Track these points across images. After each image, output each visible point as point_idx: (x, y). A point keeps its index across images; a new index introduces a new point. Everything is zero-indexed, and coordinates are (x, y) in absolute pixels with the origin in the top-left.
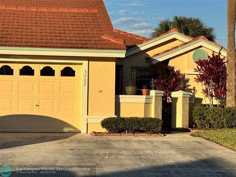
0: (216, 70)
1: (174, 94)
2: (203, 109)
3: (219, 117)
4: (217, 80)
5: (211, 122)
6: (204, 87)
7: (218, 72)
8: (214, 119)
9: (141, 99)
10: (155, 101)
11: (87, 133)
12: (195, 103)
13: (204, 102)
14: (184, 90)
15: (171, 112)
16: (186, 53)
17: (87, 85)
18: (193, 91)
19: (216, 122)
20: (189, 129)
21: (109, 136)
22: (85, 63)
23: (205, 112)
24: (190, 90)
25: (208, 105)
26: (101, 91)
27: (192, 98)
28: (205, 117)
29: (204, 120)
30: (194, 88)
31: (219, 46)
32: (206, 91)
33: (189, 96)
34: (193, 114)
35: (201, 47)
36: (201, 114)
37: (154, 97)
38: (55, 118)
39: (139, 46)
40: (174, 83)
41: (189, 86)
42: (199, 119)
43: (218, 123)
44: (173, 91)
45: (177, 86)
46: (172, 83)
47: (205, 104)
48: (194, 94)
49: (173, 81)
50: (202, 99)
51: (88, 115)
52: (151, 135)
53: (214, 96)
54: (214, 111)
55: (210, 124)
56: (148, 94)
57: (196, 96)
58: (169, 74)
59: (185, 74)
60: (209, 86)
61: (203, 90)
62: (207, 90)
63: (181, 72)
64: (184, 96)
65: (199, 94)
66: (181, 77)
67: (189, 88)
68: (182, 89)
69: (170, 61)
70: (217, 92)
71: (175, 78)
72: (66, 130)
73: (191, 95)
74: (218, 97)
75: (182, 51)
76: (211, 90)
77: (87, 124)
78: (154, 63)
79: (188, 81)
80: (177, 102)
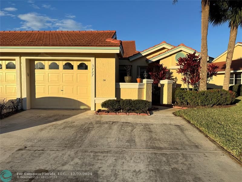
0: (193, 64)
1: (162, 82)
2: (183, 92)
3: (195, 98)
4: (192, 71)
5: (189, 101)
6: (183, 77)
7: (195, 66)
8: (191, 99)
9: (136, 85)
10: (147, 86)
11: (95, 110)
12: (176, 88)
13: (182, 87)
14: (169, 79)
15: (160, 93)
16: (171, 55)
17: (94, 75)
18: (175, 80)
19: (193, 102)
20: (172, 104)
21: (107, 114)
22: (93, 59)
23: (184, 94)
24: (173, 79)
25: (186, 89)
26: (105, 80)
27: (174, 84)
28: (184, 98)
29: (183, 99)
30: (176, 78)
31: (193, 50)
32: (184, 80)
33: (172, 83)
34: (175, 96)
35: (181, 51)
36: (181, 95)
37: (146, 84)
38: (75, 99)
39: (141, 53)
40: (162, 75)
41: (172, 76)
42: (180, 99)
43: (194, 102)
44: (162, 79)
45: (164, 76)
46: (161, 74)
47: (184, 88)
48: (176, 82)
49: (162, 73)
50: (181, 85)
51: (95, 97)
52: (140, 114)
53: (190, 83)
54: (191, 94)
55: (188, 103)
56: (141, 82)
57: (177, 83)
58: (159, 69)
59: (170, 69)
60: (187, 76)
61: (182, 79)
62: (185, 78)
63: (168, 68)
64: (169, 83)
65: (179, 82)
66: (167, 70)
67: (173, 77)
68: (167, 78)
69: (160, 61)
70: (193, 80)
71: (163, 71)
72: (82, 107)
73: (173, 82)
74: (193, 83)
75: (168, 54)
76: (188, 79)
77: (95, 104)
78: (150, 62)
79: (172, 73)
80: (164, 87)
